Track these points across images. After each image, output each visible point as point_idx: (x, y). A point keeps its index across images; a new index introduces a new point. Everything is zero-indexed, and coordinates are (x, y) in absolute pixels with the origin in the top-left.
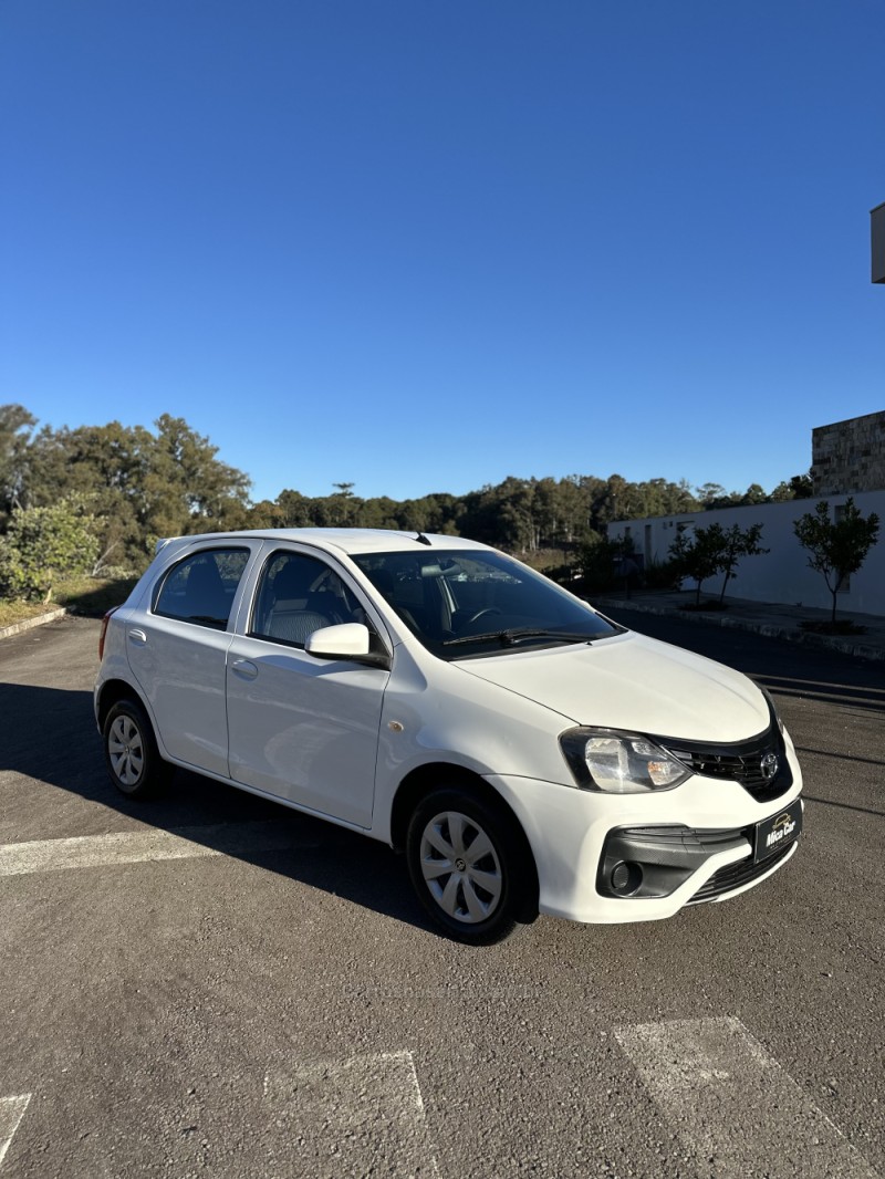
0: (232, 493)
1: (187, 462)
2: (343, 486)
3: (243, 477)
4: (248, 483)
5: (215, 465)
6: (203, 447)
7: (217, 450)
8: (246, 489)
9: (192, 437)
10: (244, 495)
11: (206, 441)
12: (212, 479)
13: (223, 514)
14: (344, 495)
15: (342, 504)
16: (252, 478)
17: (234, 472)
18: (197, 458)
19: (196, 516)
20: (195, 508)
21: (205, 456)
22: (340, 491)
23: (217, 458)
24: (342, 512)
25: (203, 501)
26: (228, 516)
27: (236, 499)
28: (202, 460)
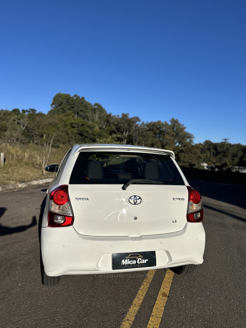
0: (188, 140)
1: (177, 131)
2: (225, 140)
3: (192, 136)
4: (193, 138)
5: (184, 132)
6: (182, 127)
7: (185, 128)
8: (192, 139)
9: (179, 124)
10: (191, 141)
11: (183, 125)
12: (183, 136)
13: (185, 146)
14: (225, 142)
15: (224, 145)
16: (194, 136)
17: (189, 134)
18: (180, 130)
19: (177, 146)
20: (177, 144)
21: (182, 130)
22: (224, 141)
23: (186, 130)
24: (223, 148)
25: (180, 143)
26: (186, 147)
27: (189, 142)
28: (181, 131)
